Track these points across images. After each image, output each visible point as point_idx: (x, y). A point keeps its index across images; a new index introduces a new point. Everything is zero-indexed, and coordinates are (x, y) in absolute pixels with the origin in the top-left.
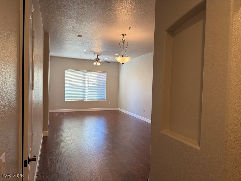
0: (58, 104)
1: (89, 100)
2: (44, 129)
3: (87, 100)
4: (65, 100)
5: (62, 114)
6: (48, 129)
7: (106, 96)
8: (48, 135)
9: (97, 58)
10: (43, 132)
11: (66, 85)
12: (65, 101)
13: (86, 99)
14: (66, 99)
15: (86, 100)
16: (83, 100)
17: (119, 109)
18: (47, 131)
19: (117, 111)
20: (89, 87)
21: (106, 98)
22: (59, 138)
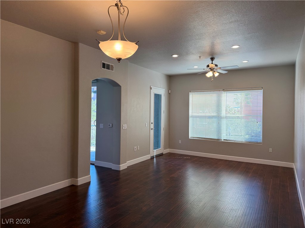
0: (180, 141)
3: (224, 140)
4: (190, 136)
10: (73, 179)
11: (190, 114)
12: (190, 138)
16: (218, 140)
17: (294, 166)
20: (228, 118)
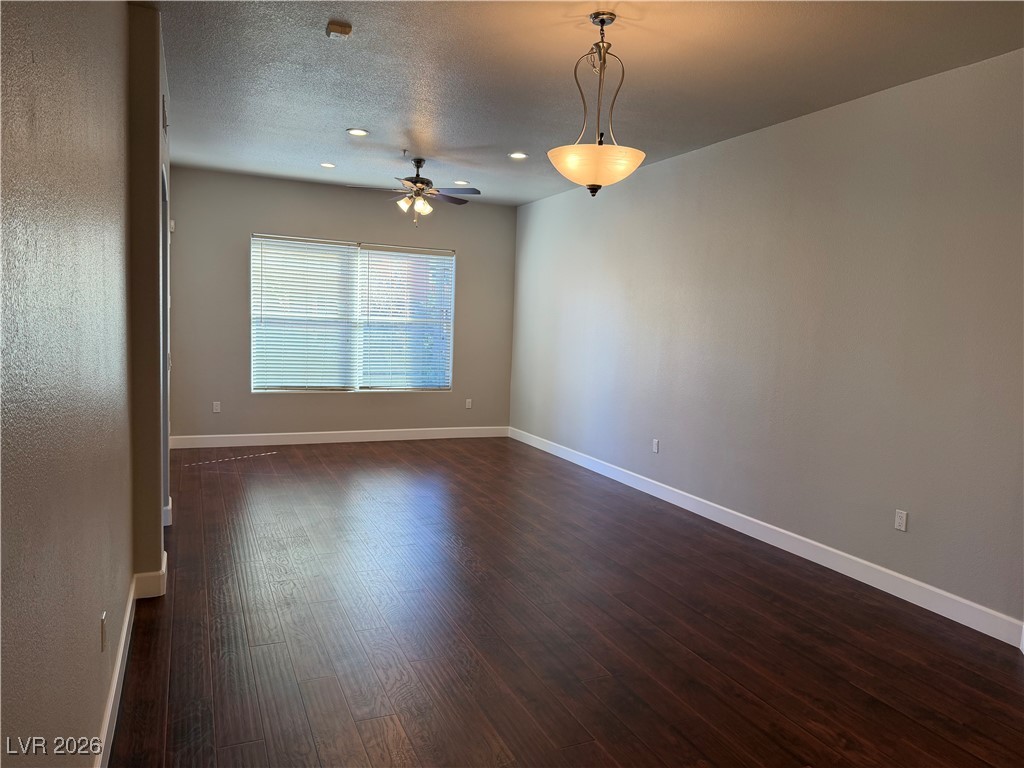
0: (217, 406)
1: (372, 388)
2: (143, 560)
3: (361, 388)
4: (253, 386)
5: (242, 460)
6: (165, 555)
7: (451, 368)
8: (163, 592)
9: (418, 175)
10: (136, 576)
11: (254, 313)
12: (253, 391)
13: (358, 382)
14: (257, 382)
15: (358, 390)
16: (344, 389)
17: (513, 432)
18: (160, 568)
19: (506, 439)
20: (368, 325)
21: (450, 378)
22: (225, 610)
